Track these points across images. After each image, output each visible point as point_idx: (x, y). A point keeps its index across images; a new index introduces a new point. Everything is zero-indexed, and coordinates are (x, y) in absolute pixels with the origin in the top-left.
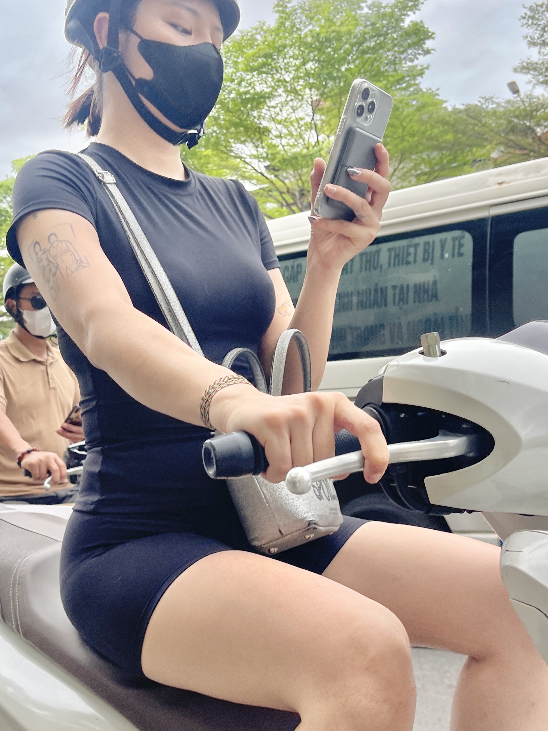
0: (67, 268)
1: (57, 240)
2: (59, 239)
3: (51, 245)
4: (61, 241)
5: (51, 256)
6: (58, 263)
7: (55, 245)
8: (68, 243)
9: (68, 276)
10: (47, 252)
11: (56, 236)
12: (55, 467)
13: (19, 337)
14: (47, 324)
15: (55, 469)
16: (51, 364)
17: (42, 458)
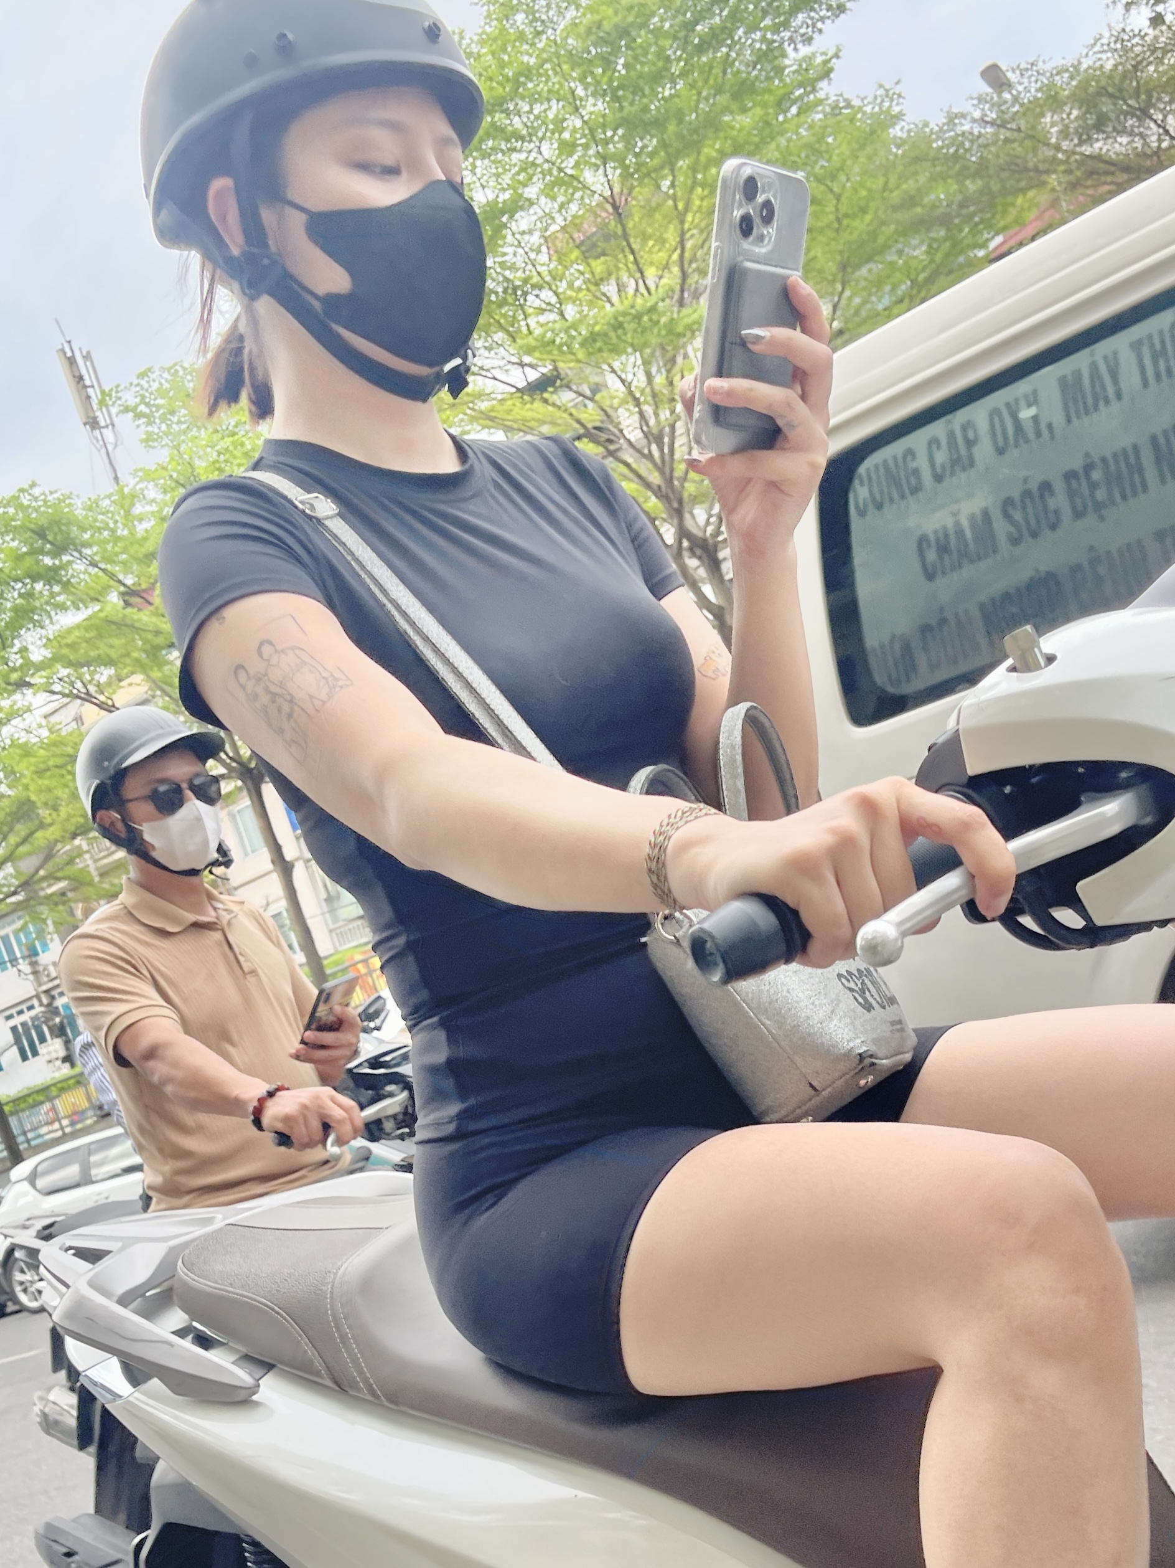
0: (311, 697)
1: (276, 651)
2: (279, 649)
3: (266, 663)
4: (283, 651)
7: (274, 660)
8: (296, 651)
9: (317, 711)
10: (264, 679)
12: (337, 1113)
13: (146, 885)
14: (198, 839)
15: (339, 1117)
16: (229, 923)
17: (306, 1101)
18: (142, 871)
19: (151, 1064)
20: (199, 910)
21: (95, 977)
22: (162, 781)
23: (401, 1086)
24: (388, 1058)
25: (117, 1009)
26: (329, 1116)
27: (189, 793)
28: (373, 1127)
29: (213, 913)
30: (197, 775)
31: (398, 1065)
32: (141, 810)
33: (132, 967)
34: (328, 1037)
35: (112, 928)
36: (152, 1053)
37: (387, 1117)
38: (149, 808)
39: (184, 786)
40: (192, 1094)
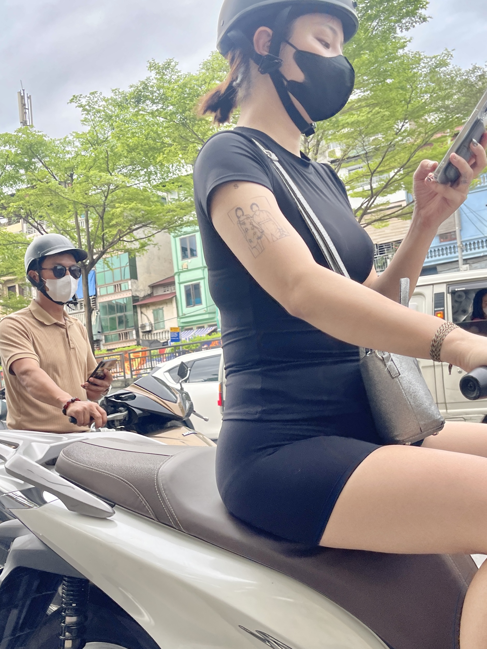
0: (272, 235)
1: (259, 210)
2: (260, 209)
3: (254, 213)
4: (262, 211)
5: (255, 222)
6: (263, 229)
7: (257, 213)
8: (268, 213)
9: (274, 241)
10: (251, 218)
11: (257, 206)
12: (98, 414)
13: (41, 304)
14: (67, 290)
15: (98, 416)
16: (69, 327)
17: (86, 406)
18: (42, 299)
19: (24, 377)
20: (59, 319)
21: (10, 336)
22: (60, 265)
23: (126, 408)
24: (123, 396)
25: (16, 351)
26: (94, 414)
27: (68, 272)
28: (110, 422)
29: (64, 322)
30: (73, 266)
31: (126, 400)
32: (48, 273)
33: (27, 336)
34: (99, 382)
35: (22, 317)
36: (26, 373)
37: (117, 420)
38: (51, 273)
39: (67, 268)
40: (40, 393)
